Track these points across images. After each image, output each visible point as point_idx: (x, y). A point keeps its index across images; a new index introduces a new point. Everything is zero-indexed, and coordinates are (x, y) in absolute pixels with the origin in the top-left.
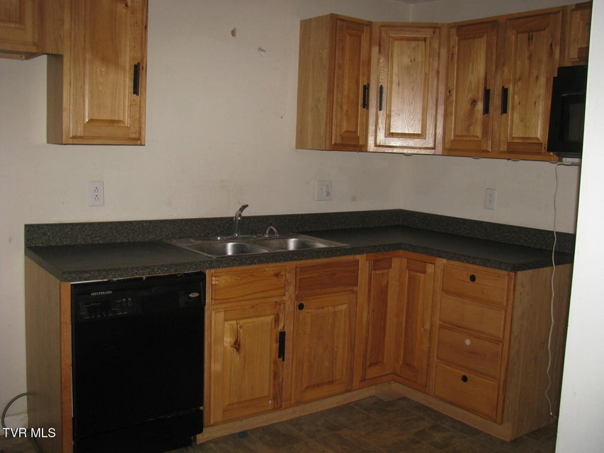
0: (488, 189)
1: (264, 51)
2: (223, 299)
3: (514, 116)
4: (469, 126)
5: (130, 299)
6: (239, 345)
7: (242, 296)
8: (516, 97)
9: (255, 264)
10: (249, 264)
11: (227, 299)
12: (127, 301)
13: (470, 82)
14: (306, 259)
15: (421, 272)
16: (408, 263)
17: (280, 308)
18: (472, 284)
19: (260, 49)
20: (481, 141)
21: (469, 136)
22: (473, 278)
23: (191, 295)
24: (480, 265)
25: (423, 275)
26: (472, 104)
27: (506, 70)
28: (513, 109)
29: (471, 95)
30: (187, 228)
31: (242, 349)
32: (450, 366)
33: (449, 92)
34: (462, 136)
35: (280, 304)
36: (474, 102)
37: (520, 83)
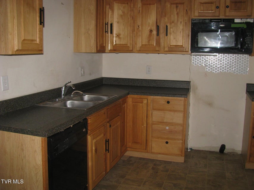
0: (147, 66)
3: (171, 37)
4: (149, 41)
5: (67, 139)
8: (172, 29)
12: (67, 140)
13: (149, 22)
15: (140, 103)
16: (132, 100)
18: (168, 104)
19: (62, 4)
20: (155, 47)
21: (150, 45)
22: (168, 102)
24: (172, 97)
25: (141, 104)
26: (150, 32)
27: (166, 19)
28: (170, 34)
29: (149, 28)
32: (158, 139)
33: (138, 26)
34: (145, 45)
36: (151, 31)
37: (173, 24)
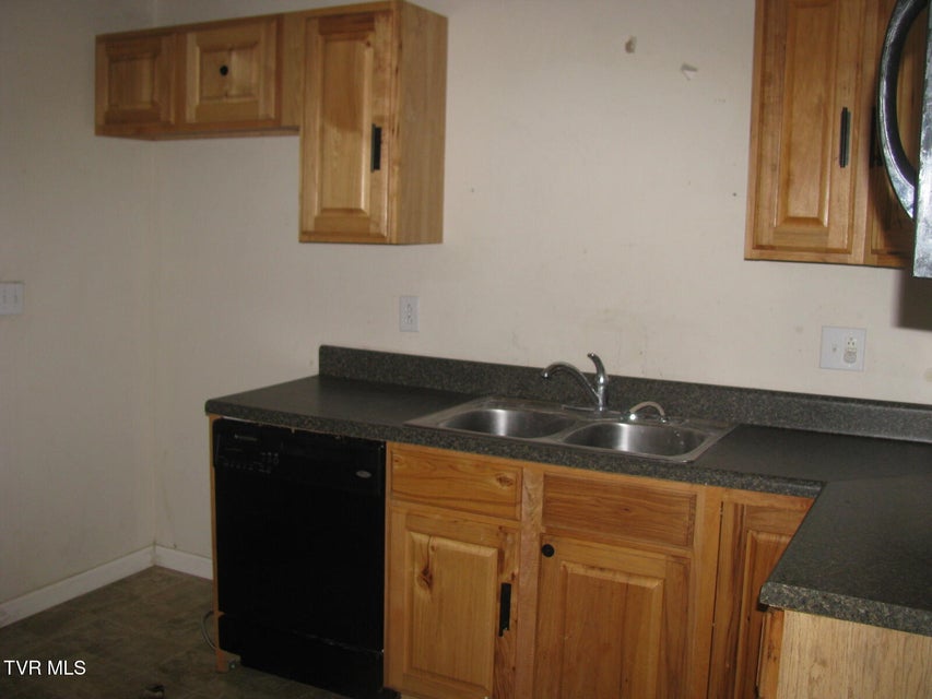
1: (694, 70)
2: (406, 494)
5: (276, 455)
6: (431, 577)
7: (439, 498)
9: (455, 448)
10: (444, 447)
11: (416, 496)
12: (272, 456)
14: (557, 463)
17: (505, 540)
19: (686, 68)
23: (359, 474)
30: (533, 383)
31: (436, 586)
35: (506, 534)
